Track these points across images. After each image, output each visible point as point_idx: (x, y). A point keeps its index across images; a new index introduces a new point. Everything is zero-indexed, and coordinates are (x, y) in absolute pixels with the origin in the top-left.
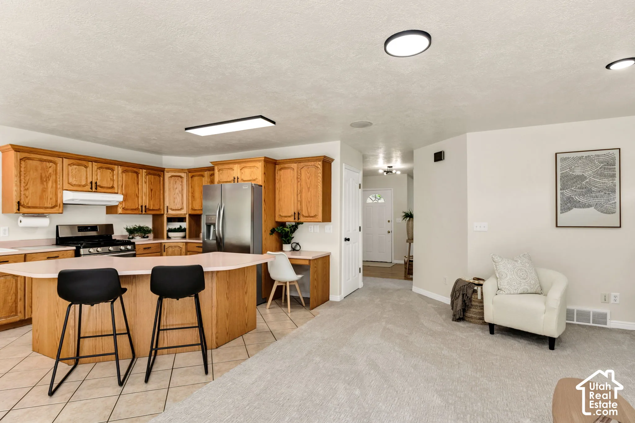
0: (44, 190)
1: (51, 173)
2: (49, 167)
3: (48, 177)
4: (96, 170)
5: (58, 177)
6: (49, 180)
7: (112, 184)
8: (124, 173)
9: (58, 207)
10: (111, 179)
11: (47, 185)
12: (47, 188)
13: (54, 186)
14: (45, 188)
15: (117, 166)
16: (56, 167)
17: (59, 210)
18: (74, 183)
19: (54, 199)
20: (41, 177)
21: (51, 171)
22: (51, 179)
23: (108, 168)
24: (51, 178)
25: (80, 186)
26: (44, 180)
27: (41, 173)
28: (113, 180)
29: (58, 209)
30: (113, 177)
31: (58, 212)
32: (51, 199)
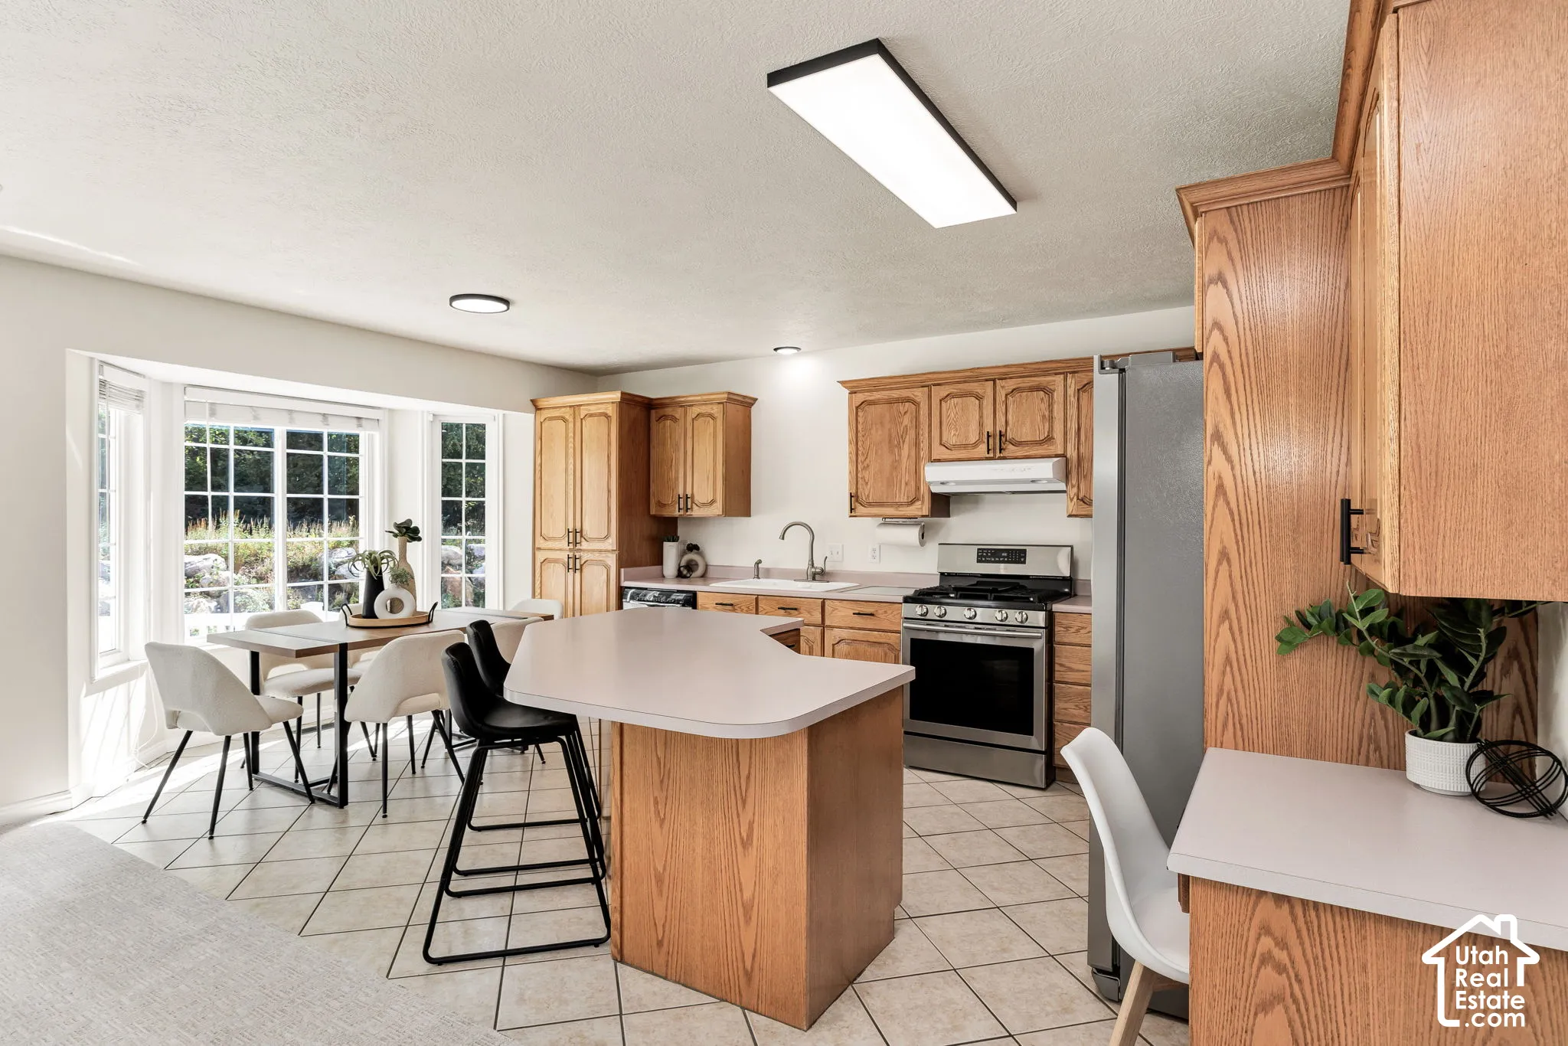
0: (895, 466)
1: (906, 426)
2: (903, 413)
3: (902, 436)
4: (1004, 399)
5: (921, 432)
6: (904, 442)
7: (1047, 430)
8: (1084, 392)
9: (920, 502)
10: (1044, 416)
11: (900, 455)
12: (899, 461)
13: (913, 453)
14: (896, 461)
15: (1062, 376)
16: (918, 411)
17: (922, 508)
18: (953, 441)
19: (913, 484)
20: (890, 435)
21: (906, 420)
22: (907, 440)
23: (1038, 388)
24: (908, 437)
25: (965, 446)
26: (894, 443)
27: (890, 430)
28: (1051, 419)
29: (920, 506)
30: (1051, 411)
31: (920, 514)
32: (906, 484)
